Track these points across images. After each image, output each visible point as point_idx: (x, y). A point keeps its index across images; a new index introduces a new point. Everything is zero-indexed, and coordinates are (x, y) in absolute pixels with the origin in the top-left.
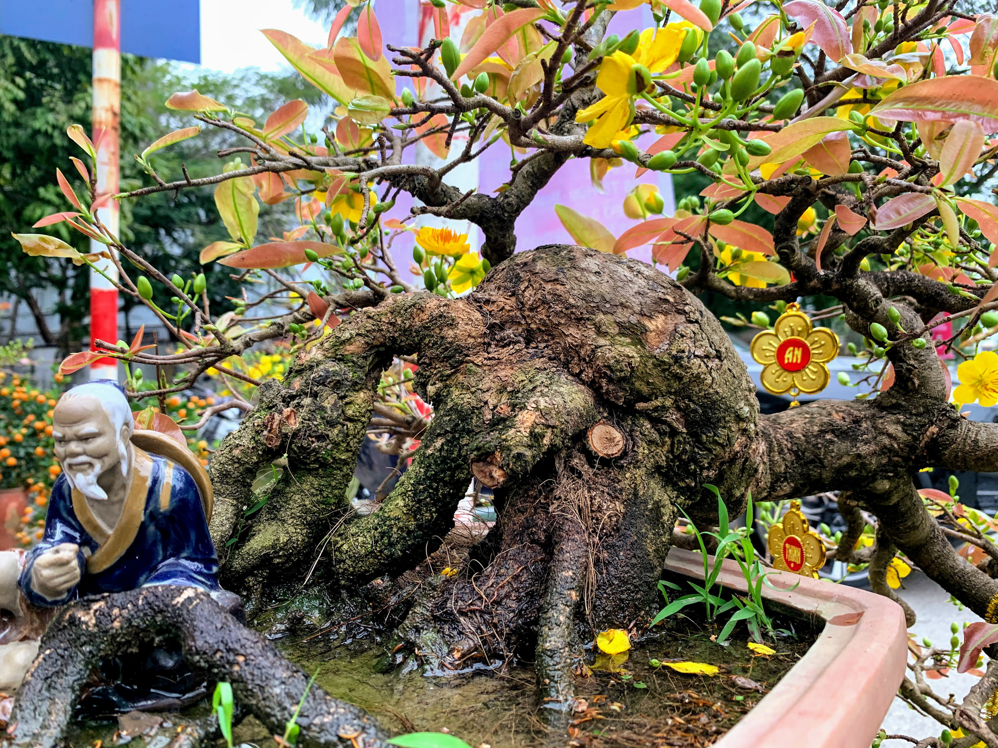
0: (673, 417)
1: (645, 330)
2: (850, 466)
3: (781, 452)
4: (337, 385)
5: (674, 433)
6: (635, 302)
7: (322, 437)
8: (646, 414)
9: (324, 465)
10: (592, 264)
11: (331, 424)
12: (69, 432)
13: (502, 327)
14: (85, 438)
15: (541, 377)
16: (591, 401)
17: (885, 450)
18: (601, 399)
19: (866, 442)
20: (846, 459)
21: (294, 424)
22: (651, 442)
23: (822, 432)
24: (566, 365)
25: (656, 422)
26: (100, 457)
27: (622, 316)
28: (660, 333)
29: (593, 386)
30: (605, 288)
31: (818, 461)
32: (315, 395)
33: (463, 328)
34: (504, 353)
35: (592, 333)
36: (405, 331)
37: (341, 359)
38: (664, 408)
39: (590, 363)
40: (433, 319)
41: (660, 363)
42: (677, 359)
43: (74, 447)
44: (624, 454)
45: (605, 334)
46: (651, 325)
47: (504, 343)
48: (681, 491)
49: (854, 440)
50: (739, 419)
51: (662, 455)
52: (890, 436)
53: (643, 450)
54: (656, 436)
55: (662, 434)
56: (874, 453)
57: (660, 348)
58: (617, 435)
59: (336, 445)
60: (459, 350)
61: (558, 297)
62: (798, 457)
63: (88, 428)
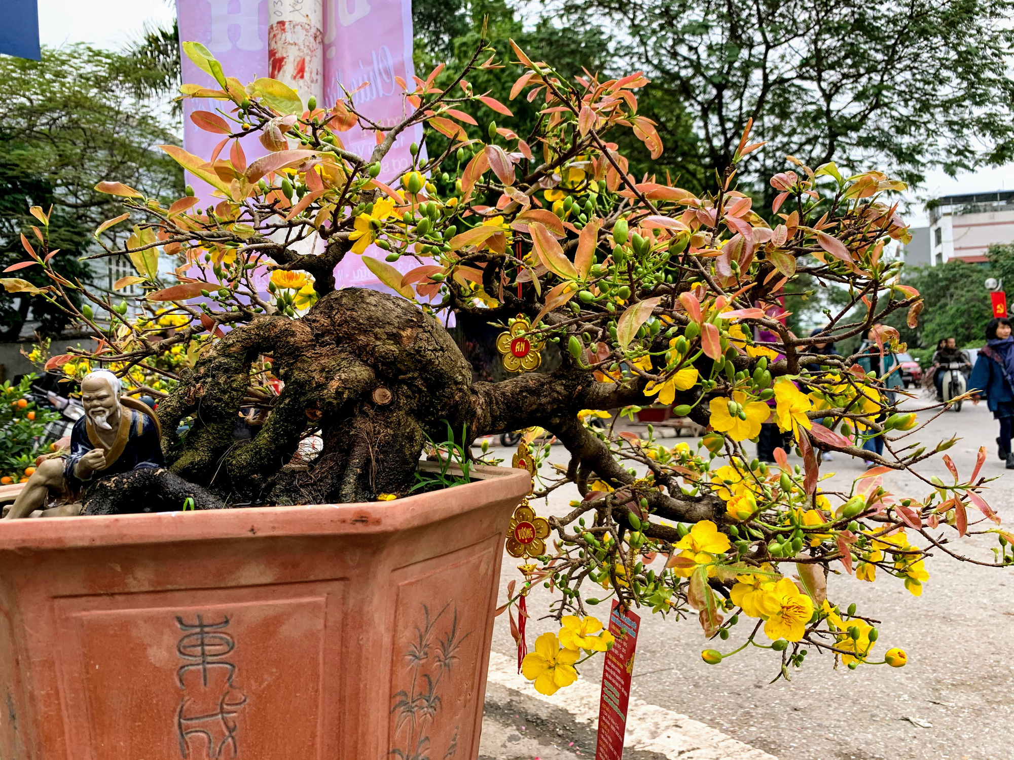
0: (419, 383)
1: (401, 337)
2: (537, 410)
3: (497, 403)
4: (226, 371)
5: (420, 391)
6: (396, 321)
7: (219, 400)
8: (404, 382)
9: (220, 415)
10: (372, 300)
11: (224, 392)
12: (93, 395)
13: (322, 335)
14: (101, 398)
15: (344, 363)
16: (373, 375)
17: (555, 401)
18: (379, 374)
19: (545, 396)
20: (534, 407)
21: (203, 393)
22: (407, 397)
23: (521, 391)
24: (359, 356)
25: (410, 386)
26: (108, 407)
27: (389, 329)
28: (409, 338)
29: (374, 367)
30: (379, 314)
31: (518, 408)
32: (213, 376)
33: (299, 337)
34: (324, 350)
35: (373, 339)
36: (266, 339)
37: (228, 356)
38: (414, 378)
39: (372, 355)
40: (282, 332)
41: (409, 354)
42: (418, 352)
43: (95, 402)
44: (392, 403)
45: (377, 338)
46: (404, 334)
47: (323, 345)
48: (426, 423)
49: (539, 395)
50: (456, 383)
51: (414, 404)
52: (558, 392)
53: (403, 401)
54: (410, 393)
55: (413, 392)
56: (549, 403)
57: (409, 346)
58: (389, 393)
59: (227, 404)
60: (298, 349)
61: (354, 319)
62: (508, 407)
63: (103, 393)
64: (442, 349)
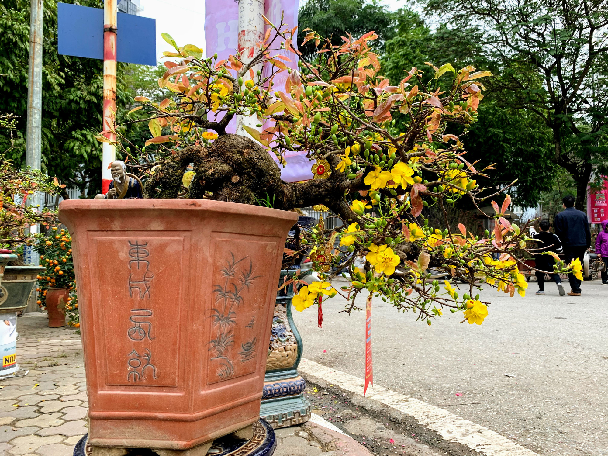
0: (252, 174)
1: (243, 153)
2: (318, 195)
3: (299, 191)
4: (173, 168)
5: (253, 178)
6: (241, 146)
7: (169, 179)
8: (245, 173)
9: (170, 186)
10: (233, 138)
11: (172, 176)
12: (114, 168)
13: (213, 153)
14: (117, 170)
15: (219, 164)
16: (231, 169)
17: (326, 190)
18: (234, 169)
19: (322, 188)
20: (317, 193)
21: (162, 175)
22: (247, 180)
23: (311, 186)
24: (226, 162)
25: (248, 175)
26: (120, 174)
27: (239, 149)
28: (247, 153)
29: (232, 166)
30: (235, 143)
31: (309, 194)
32: (167, 169)
33: (202, 153)
34: (212, 159)
35: (231, 154)
36: (190, 155)
37: (175, 162)
38: (249, 172)
39: (231, 161)
40: (195, 151)
41: (247, 160)
42: (250, 159)
43: (115, 171)
44: (239, 182)
45: (234, 154)
46: (245, 151)
47: (212, 157)
48: (257, 193)
49: (319, 188)
50: (270, 175)
51: (250, 183)
52: (328, 186)
53: (245, 182)
54: (248, 178)
55: (250, 178)
56: (323, 191)
57: (247, 157)
58: (238, 178)
59: (173, 182)
60: (201, 158)
61: (224, 145)
62: (304, 193)
63: (118, 168)
64: (262, 159)
